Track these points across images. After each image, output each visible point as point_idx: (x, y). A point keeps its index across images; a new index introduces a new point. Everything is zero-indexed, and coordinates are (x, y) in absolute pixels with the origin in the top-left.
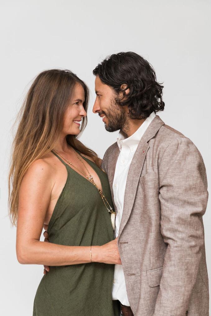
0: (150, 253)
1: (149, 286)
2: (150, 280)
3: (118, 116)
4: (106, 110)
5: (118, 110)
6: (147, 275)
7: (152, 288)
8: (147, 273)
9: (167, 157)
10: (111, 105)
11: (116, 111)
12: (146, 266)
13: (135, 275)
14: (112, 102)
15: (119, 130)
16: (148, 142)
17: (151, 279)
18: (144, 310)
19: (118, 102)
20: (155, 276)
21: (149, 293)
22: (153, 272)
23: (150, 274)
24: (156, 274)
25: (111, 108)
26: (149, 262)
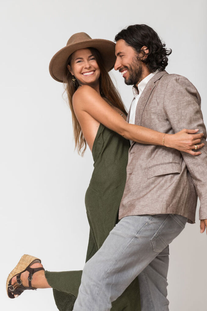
3: (136, 71)
4: (128, 65)
5: (138, 65)
9: (170, 89)
10: (133, 61)
11: (136, 66)
14: (134, 59)
15: (133, 85)
16: (155, 83)
19: (139, 59)
25: (133, 64)
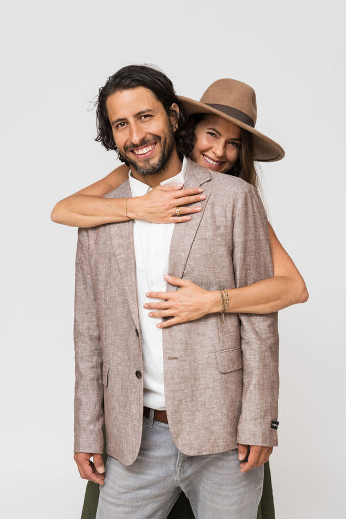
0: (218, 329)
1: (220, 371)
2: (220, 364)
6: (216, 358)
7: (223, 375)
8: (216, 355)
12: (215, 346)
13: (177, 359)
17: (222, 362)
18: (214, 403)
20: (227, 358)
21: (219, 381)
22: (224, 354)
23: (221, 356)
24: (228, 357)
26: (218, 339)
